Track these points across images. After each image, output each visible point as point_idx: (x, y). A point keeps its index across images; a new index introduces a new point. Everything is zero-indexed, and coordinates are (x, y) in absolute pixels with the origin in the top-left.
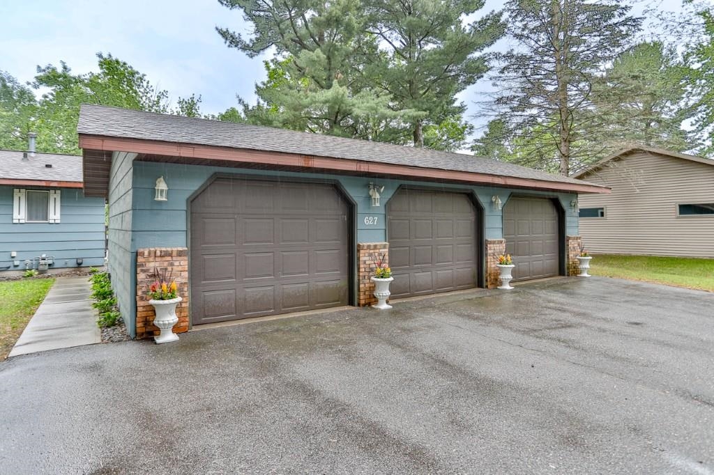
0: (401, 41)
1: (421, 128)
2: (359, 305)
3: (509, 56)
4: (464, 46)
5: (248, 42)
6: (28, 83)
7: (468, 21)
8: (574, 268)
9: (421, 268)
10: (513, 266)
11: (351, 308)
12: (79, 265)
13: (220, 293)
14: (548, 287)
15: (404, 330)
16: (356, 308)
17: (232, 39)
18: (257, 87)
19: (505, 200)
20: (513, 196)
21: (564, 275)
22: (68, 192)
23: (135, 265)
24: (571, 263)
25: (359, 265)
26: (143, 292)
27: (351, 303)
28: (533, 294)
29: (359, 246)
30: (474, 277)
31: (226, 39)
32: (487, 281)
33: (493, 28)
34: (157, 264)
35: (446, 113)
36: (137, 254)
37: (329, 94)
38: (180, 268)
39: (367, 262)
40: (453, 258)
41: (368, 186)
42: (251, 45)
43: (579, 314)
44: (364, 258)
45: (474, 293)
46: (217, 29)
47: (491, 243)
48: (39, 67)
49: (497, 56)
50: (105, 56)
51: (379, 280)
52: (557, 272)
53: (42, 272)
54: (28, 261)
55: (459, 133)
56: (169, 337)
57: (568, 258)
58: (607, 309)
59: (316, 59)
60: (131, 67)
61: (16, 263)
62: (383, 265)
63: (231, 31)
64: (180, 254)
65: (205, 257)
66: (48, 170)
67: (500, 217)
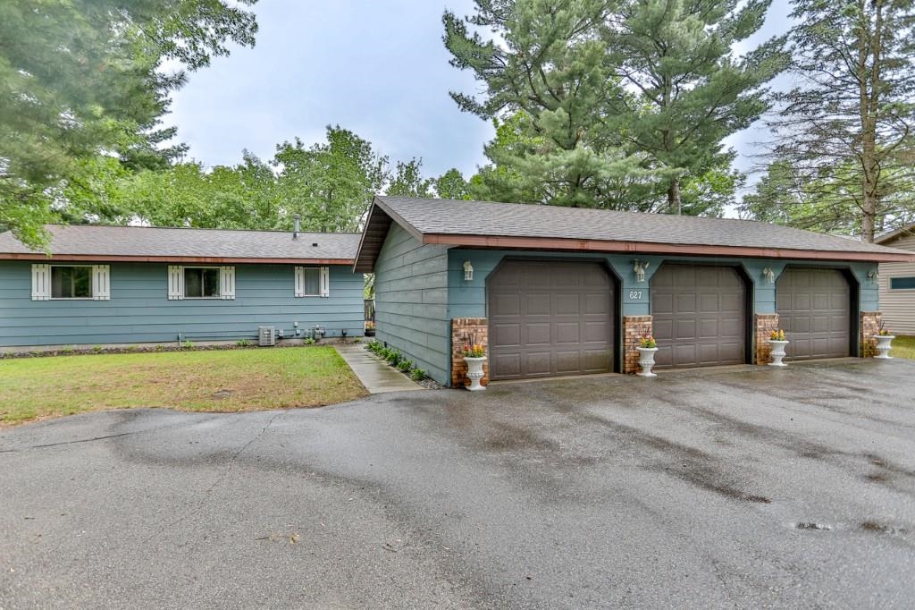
0: (652, 82)
1: (677, 184)
2: (624, 372)
3: (794, 95)
4: (732, 85)
5: (482, 104)
6: (270, 162)
7: (740, 50)
8: (871, 348)
9: (684, 341)
10: (787, 342)
11: (618, 375)
12: (344, 334)
13: (509, 356)
14: (830, 366)
15: (672, 392)
16: (621, 375)
17: (465, 103)
18: (485, 148)
19: (779, 272)
20: (790, 268)
21: (856, 356)
22: (338, 269)
23: (451, 330)
24: (865, 342)
25: (624, 336)
26: (457, 352)
27: (617, 370)
28: (810, 372)
29: (625, 318)
30: (742, 353)
31: (460, 103)
32: (756, 357)
33: (772, 58)
34: (466, 330)
35: (709, 164)
36: (452, 322)
37: (573, 155)
38: (482, 334)
39: (633, 334)
40: (718, 333)
41: (633, 263)
42: (485, 107)
43: (856, 390)
44: (630, 330)
45: (743, 368)
46: (450, 93)
47: (761, 317)
48: (278, 145)
49: (777, 97)
50: (334, 127)
51: (644, 349)
52: (847, 353)
53: (317, 341)
54: (307, 331)
55: (726, 187)
56: (477, 387)
57: (862, 336)
58: (896, 387)
59: (558, 118)
60: (356, 136)
61: (298, 332)
62: (648, 337)
63: (465, 96)
64: (482, 323)
65: (498, 326)
66: (315, 248)
67: (773, 291)
